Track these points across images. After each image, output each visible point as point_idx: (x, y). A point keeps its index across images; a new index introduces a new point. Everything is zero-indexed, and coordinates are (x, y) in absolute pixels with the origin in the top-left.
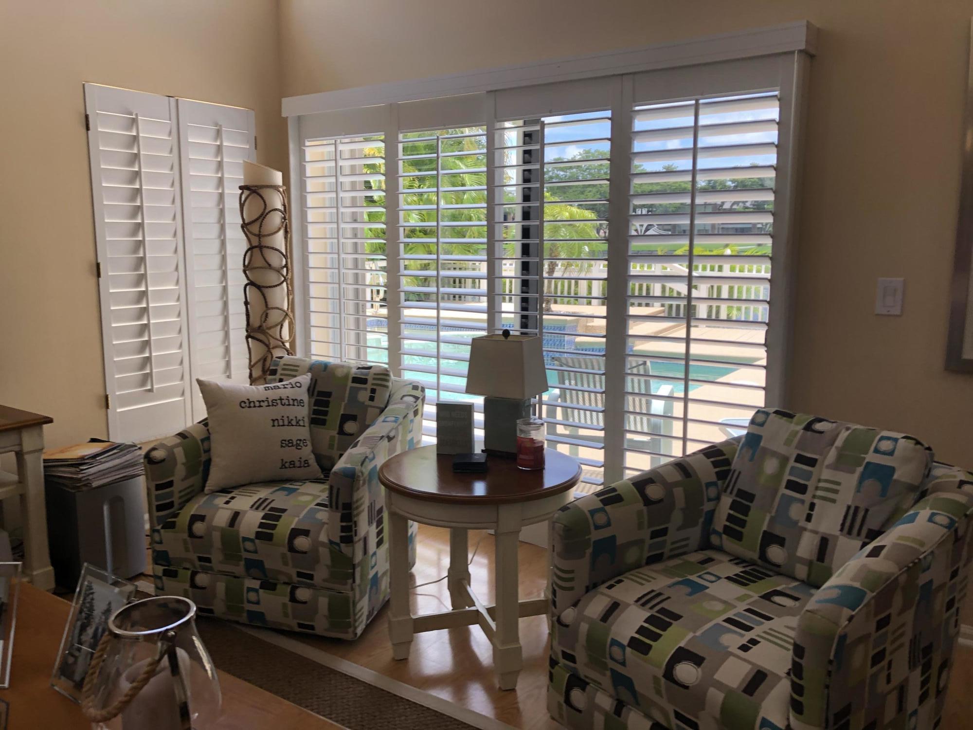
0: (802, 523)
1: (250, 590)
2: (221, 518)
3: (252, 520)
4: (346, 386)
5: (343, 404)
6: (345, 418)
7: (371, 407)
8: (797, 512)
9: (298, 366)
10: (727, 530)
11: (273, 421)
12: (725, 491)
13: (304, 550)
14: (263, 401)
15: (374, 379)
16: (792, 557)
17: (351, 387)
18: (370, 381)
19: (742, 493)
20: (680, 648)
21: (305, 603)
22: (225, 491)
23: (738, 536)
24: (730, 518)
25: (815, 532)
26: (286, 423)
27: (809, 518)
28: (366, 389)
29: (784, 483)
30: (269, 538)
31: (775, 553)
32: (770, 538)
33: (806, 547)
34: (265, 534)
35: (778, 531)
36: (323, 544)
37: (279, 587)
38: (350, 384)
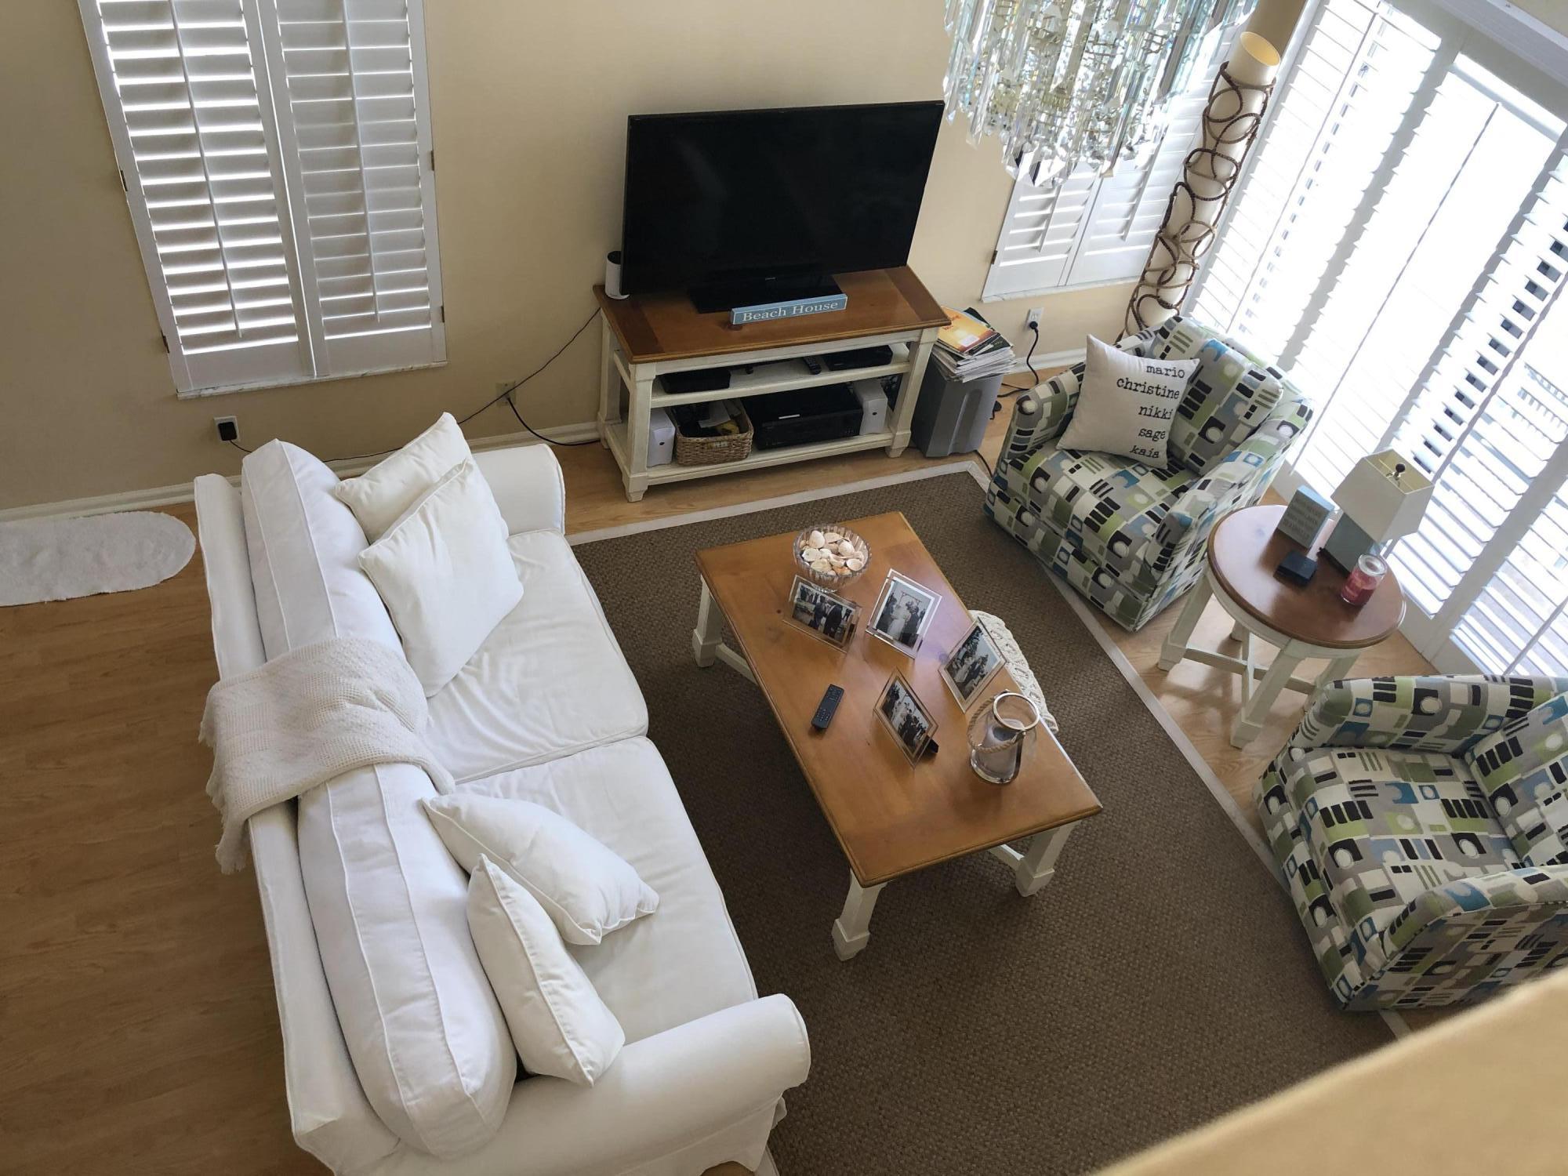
0: (1540, 801)
1: (1062, 549)
2: (1062, 487)
3: (1087, 504)
4: (1228, 389)
5: (1217, 407)
6: (1213, 423)
7: (1245, 424)
8: (1542, 791)
9: (1191, 341)
10: (1480, 760)
11: (1142, 408)
12: (1505, 729)
13: (1121, 554)
14: (1140, 385)
15: (1260, 396)
16: (1512, 818)
17: (1233, 394)
18: (1255, 397)
19: (1514, 742)
20: (1352, 840)
21: (1104, 587)
22: (1075, 454)
23: (1485, 772)
24: (1490, 753)
25: (1542, 816)
26: (1153, 413)
27: (1548, 802)
28: (1246, 403)
29: (1552, 762)
30: (1096, 529)
31: (1503, 804)
32: (1507, 792)
33: (1527, 820)
34: (1094, 522)
35: (1518, 792)
36: (1138, 560)
37: (1088, 561)
38: (1233, 390)
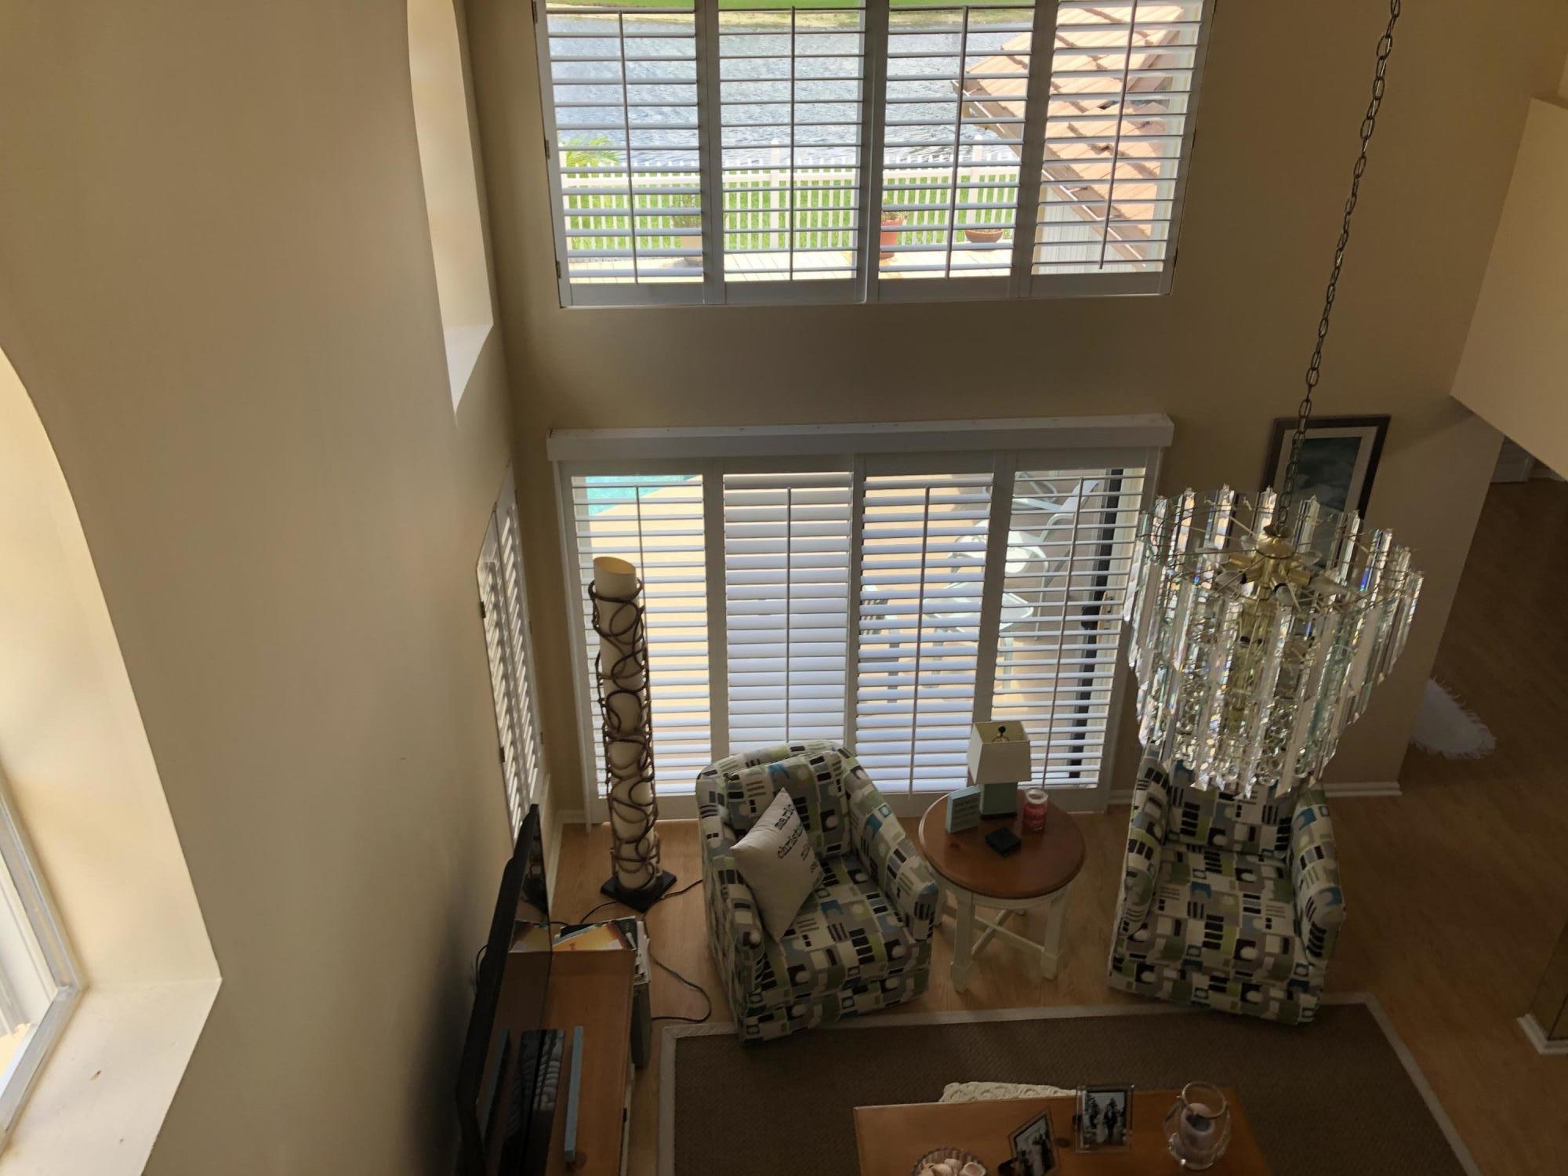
0: (1234, 819)
1: (844, 1000)
2: (820, 961)
3: (847, 951)
4: (814, 787)
7: (842, 796)
8: (1230, 813)
9: (761, 782)
10: (1183, 831)
12: (1174, 803)
13: (900, 955)
14: (787, 842)
15: (833, 770)
16: (1233, 842)
17: (820, 786)
18: (832, 774)
19: (1188, 805)
20: (1238, 940)
23: (1193, 834)
24: (1184, 823)
25: (1244, 824)
27: (1238, 815)
28: (831, 783)
30: (871, 959)
31: (1219, 840)
32: (1214, 832)
33: (1240, 833)
34: (866, 957)
35: (1219, 826)
36: (913, 946)
37: (869, 987)
38: (818, 783)
